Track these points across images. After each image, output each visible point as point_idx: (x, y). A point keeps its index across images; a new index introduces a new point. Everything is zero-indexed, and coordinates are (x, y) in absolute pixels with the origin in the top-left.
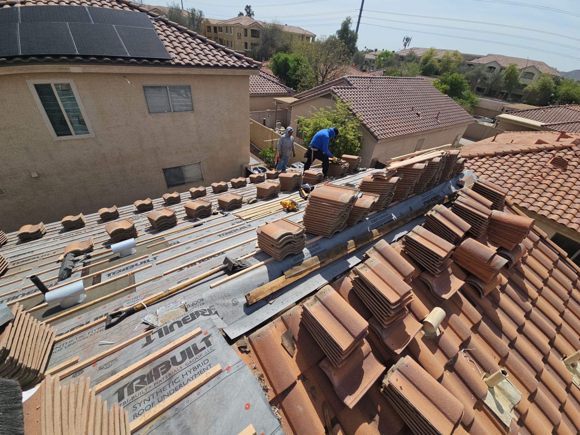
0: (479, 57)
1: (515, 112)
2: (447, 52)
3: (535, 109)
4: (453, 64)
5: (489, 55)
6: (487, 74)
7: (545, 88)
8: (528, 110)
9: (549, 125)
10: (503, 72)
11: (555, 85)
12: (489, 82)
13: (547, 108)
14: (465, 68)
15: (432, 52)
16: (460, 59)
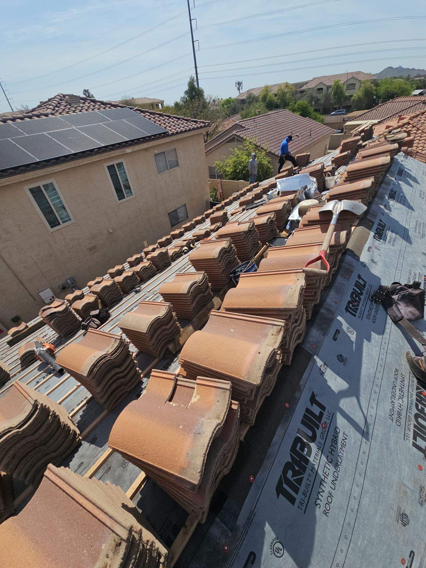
0: (306, 83)
1: (356, 118)
2: (279, 85)
3: (367, 113)
4: (288, 95)
5: (314, 79)
6: (318, 95)
7: (368, 93)
8: (364, 114)
9: (383, 120)
10: (330, 90)
11: (375, 88)
12: (322, 102)
13: (378, 107)
14: (299, 95)
15: (267, 89)
16: (292, 89)
